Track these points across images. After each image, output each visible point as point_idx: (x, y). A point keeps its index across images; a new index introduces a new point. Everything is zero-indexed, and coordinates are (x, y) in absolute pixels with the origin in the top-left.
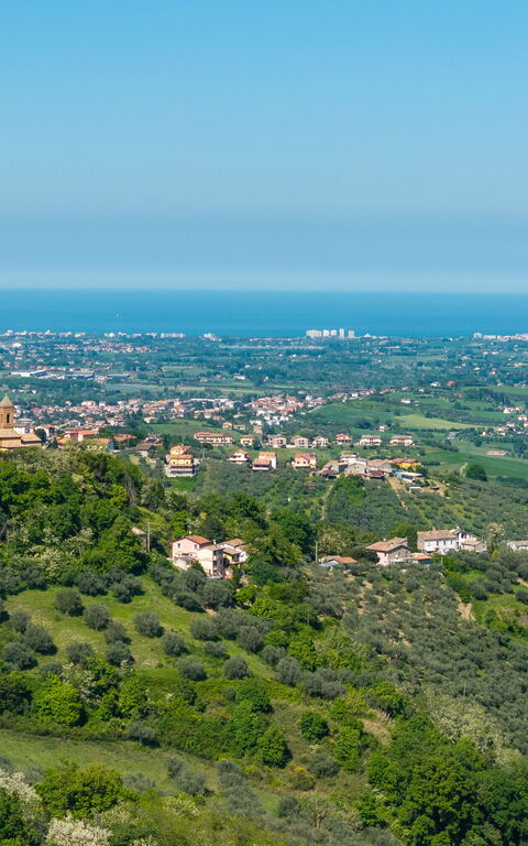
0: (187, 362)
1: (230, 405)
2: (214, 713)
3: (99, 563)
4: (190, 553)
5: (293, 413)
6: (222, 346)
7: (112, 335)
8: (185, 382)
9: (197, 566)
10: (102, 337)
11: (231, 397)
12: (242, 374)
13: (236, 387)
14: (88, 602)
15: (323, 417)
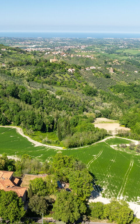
0: (75, 41)
1: (79, 46)
2: (71, 84)
3: (62, 71)
4: (70, 70)
5: (85, 48)
6: (79, 39)
8: (75, 44)
9: (70, 71)
10: (67, 38)
12: (80, 43)
14: (61, 75)
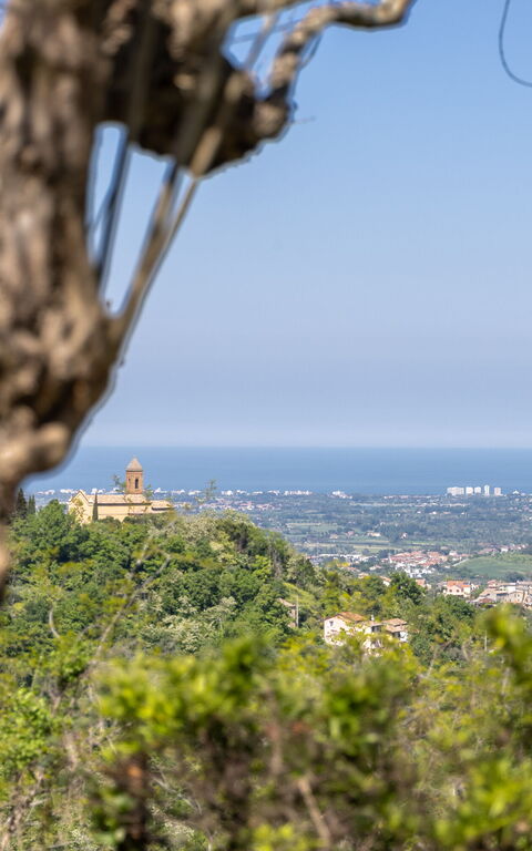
0: (315, 519)
1: (365, 559)
5: (437, 566)
6: (353, 504)
7: (229, 493)
8: (313, 538)
10: (219, 495)
11: (365, 553)
12: (376, 531)
13: (370, 544)
15: (470, 571)
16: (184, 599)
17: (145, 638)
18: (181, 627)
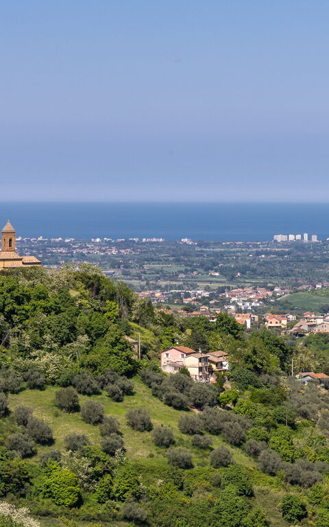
0: (167, 261)
1: (206, 294)
5: (264, 300)
6: (198, 249)
7: (98, 240)
8: (165, 276)
10: (90, 242)
11: (207, 289)
12: (216, 271)
13: (211, 282)
14: (83, 400)
15: (291, 304)
16: (47, 337)
17: (16, 368)
18: (44, 360)
